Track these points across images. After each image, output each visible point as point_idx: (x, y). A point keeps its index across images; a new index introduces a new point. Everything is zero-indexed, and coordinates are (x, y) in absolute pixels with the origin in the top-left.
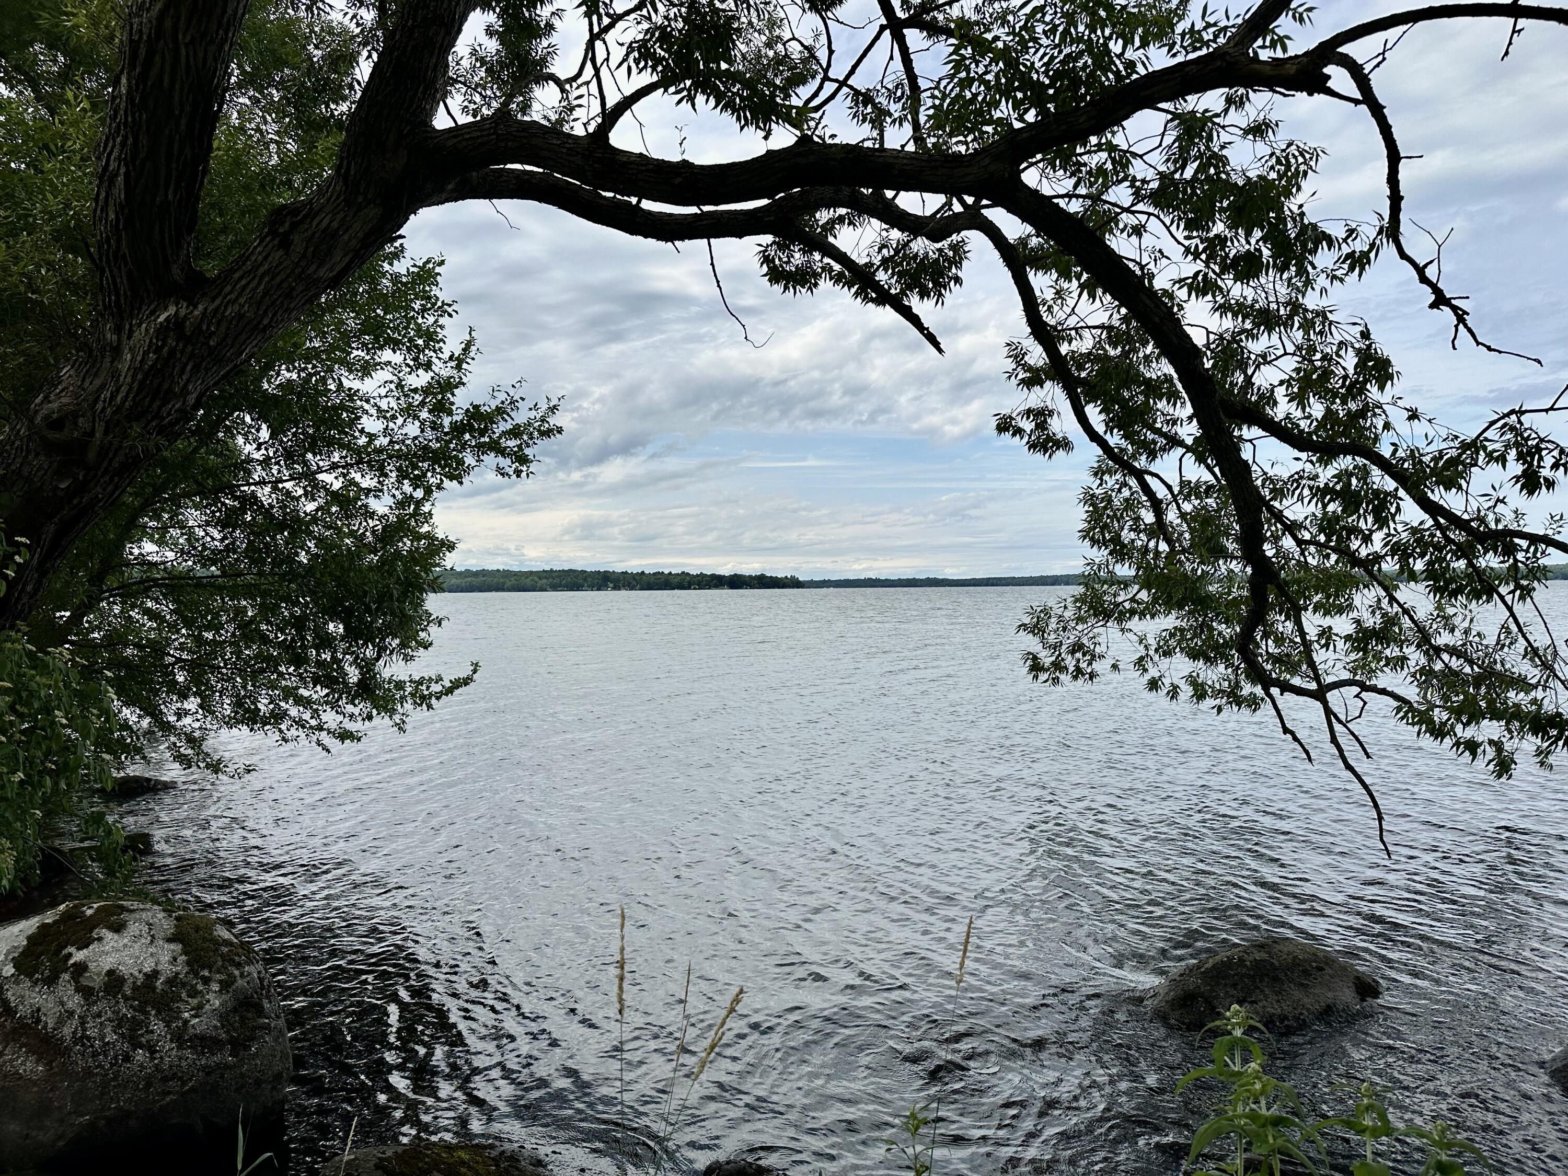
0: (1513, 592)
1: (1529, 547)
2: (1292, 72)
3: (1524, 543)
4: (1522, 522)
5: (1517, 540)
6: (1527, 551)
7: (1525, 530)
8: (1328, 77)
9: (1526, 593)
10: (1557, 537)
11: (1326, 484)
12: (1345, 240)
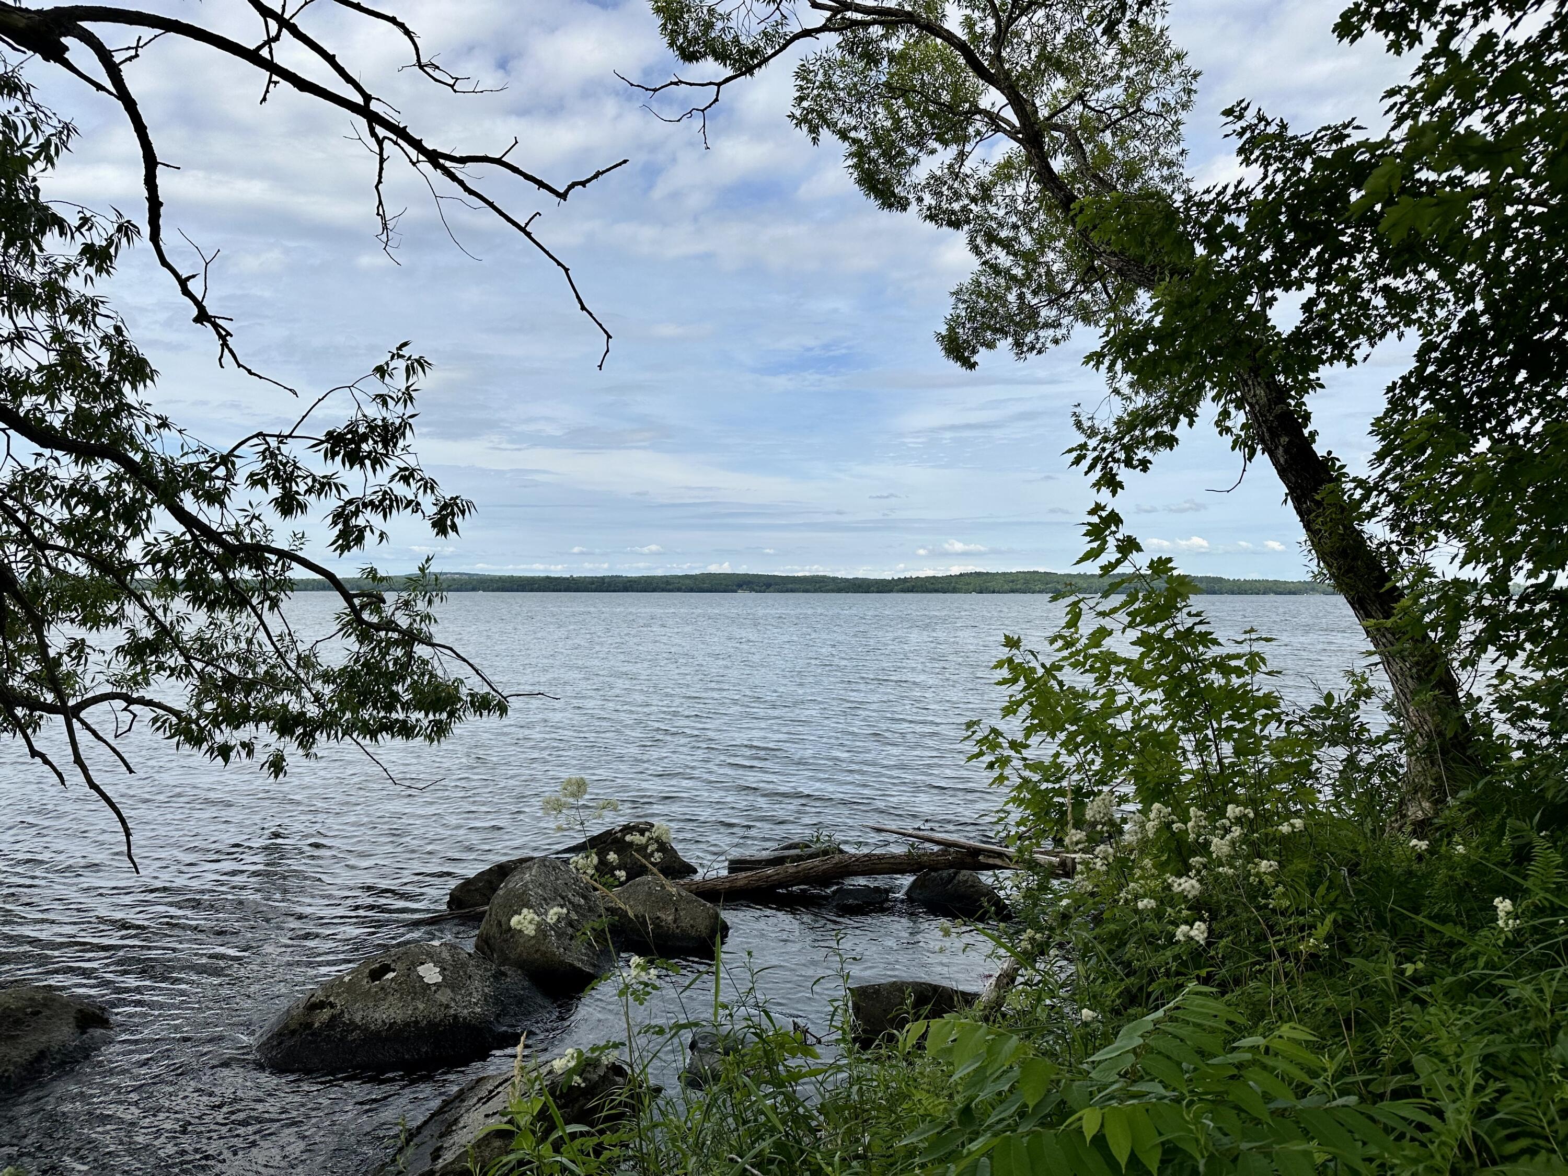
0: (262, 602)
1: (277, 561)
2: (21, 25)
3: (274, 558)
4: (270, 538)
5: (266, 555)
6: (276, 565)
7: (273, 545)
8: (66, 49)
9: (274, 604)
10: (299, 553)
11: (72, 485)
12: (78, 229)
